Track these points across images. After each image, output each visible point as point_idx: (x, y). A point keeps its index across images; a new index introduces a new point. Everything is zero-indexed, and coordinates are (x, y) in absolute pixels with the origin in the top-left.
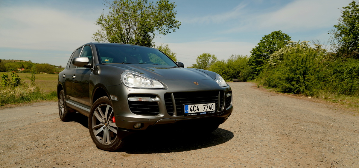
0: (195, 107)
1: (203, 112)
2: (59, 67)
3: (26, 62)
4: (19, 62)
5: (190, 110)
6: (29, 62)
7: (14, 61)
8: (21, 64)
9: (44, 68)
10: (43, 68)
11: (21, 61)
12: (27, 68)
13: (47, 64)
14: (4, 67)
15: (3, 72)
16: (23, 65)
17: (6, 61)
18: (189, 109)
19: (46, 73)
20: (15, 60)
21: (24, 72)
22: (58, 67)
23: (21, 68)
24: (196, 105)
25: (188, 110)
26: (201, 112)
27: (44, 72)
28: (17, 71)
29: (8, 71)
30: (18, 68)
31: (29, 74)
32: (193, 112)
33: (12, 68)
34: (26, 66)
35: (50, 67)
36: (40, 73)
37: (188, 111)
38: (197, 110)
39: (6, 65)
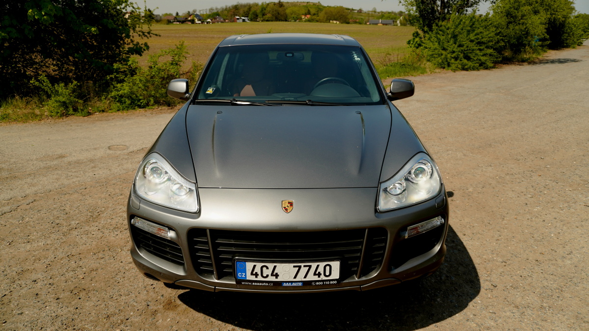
0: (264, 269)
1: (292, 282)
2: (358, 11)
3: (314, 4)
4: (305, 4)
5: (252, 274)
6: (318, 4)
7: (299, 4)
8: (307, 7)
9: (336, 15)
10: (334, 14)
11: (308, 3)
12: (314, 14)
13: (341, 8)
14: (285, 13)
15: (283, 21)
16: (309, 10)
17: (290, 4)
18: (249, 272)
19: (338, 22)
20: (301, 2)
21: (309, 21)
22: (356, 11)
23: (306, 15)
24: (271, 266)
25: (245, 272)
26: (286, 282)
27: (336, 20)
28: (300, 19)
29: (290, 20)
30: (303, 14)
31: (315, 23)
32: (260, 278)
33: (295, 14)
34: (313, 11)
35: (344, 12)
36: (329, 22)
37: (246, 275)
38: (272, 275)
39: (288, 11)
